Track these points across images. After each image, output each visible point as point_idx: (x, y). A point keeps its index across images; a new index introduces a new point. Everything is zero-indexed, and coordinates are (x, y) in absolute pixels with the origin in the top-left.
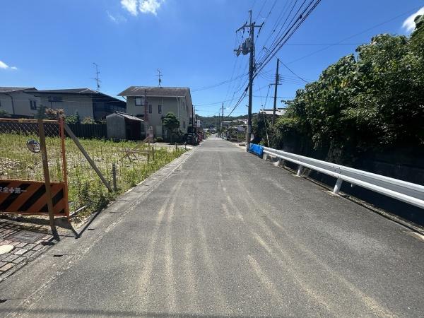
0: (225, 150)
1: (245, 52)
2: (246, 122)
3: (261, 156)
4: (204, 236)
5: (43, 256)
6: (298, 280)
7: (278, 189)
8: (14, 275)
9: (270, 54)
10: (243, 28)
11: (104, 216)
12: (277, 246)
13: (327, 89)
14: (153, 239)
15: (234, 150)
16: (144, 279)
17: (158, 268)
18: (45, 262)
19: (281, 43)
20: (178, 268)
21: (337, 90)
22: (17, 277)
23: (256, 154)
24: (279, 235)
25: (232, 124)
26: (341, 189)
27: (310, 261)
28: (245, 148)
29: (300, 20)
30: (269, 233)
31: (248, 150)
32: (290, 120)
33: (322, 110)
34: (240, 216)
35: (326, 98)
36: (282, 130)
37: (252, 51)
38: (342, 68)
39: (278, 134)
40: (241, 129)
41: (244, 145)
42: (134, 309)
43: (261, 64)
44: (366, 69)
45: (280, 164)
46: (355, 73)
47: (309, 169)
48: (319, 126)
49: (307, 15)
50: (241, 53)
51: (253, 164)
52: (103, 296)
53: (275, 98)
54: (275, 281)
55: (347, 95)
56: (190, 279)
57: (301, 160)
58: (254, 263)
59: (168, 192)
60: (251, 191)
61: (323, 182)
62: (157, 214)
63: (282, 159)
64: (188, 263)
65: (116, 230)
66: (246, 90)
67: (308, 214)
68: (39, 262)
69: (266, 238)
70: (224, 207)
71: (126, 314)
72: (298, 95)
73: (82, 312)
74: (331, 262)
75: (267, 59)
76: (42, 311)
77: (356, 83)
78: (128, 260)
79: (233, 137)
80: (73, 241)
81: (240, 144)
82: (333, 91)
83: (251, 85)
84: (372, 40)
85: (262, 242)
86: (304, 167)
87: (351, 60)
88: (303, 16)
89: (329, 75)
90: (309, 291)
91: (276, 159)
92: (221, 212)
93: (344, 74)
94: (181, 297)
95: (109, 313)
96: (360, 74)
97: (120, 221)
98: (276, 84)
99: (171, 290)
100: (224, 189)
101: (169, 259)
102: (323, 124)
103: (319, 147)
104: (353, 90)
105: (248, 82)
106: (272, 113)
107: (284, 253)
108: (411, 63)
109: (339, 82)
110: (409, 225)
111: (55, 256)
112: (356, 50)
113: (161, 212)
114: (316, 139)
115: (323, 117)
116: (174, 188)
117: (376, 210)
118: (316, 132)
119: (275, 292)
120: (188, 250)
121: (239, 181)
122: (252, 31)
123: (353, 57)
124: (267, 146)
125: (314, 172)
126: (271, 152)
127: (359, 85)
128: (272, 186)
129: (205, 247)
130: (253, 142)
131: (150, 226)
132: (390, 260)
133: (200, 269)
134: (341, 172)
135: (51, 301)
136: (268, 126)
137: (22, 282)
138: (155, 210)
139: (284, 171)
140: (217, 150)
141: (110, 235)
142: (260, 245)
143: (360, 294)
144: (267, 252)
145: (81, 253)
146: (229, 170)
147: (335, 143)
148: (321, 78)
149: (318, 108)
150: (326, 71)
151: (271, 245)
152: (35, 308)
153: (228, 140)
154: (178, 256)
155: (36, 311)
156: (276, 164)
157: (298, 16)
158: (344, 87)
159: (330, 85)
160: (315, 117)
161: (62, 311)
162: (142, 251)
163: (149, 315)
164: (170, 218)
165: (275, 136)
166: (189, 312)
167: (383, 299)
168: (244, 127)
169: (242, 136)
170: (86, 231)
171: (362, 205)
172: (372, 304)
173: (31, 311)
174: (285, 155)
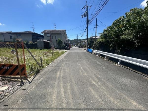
0: (79, 51)
1: (85, 16)
2: (86, 41)
3: (92, 53)
4: (74, 81)
5: (19, 90)
6: (108, 95)
7: (98, 64)
8: (9, 97)
9: (94, 17)
10: (84, 8)
11: (38, 76)
12: (100, 84)
13: (115, 28)
14: (56, 83)
15: (82, 51)
16: (54, 97)
17: (59, 93)
18: (20, 92)
19: (98, 13)
20: (66, 93)
22: (10, 97)
23: (90, 52)
24: (100, 80)
25: (81, 42)
26: (120, 64)
27: (111, 89)
28: (86, 50)
29: (104, 4)
30: (96, 79)
31: (87, 51)
32: (102, 40)
33: (113, 36)
34: (86, 74)
35: (114, 32)
36: (99, 44)
37: (87, 16)
38: (120, 21)
39: (98, 45)
40: (84, 44)
41: (86, 49)
42: (52, 107)
43: (91, 20)
44: (128, 21)
46: (124, 22)
47: (109, 57)
48: (112, 41)
50: (84, 17)
51: (89, 56)
52: (41, 103)
53: (96, 32)
54: (99, 96)
55: (122, 30)
56: (70, 96)
57: (106, 54)
58: (92, 90)
59: (60, 66)
60: (89, 65)
61: (114, 61)
62: (57, 74)
63: (99, 54)
64: (69, 91)
65: (43, 80)
66: (86, 30)
67: (109, 72)
68: (17, 92)
69: (95, 81)
70: (80, 71)
71: (49, 109)
72: (104, 31)
73: (34, 109)
74: (119, 89)
75: (93, 18)
76: (20, 109)
78: (48, 90)
79: (81, 46)
80: (29, 84)
81: (84, 49)
82: (117, 29)
83: (87, 28)
84: (131, 10)
86: (107, 56)
87: (123, 18)
88: (106, 3)
89: (115, 24)
90: (112, 99)
91: (97, 54)
92: (79, 73)
93: (121, 23)
94: (68, 102)
95: (43, 109)
96: (126, 23)
97: (44, 77)
98: (96, 27)
99: (64, 100)
100: (80, 65)
101: (62, 90)
102: (114, 41)
103: (112, 49)
104: (124, 28)
105: (86, 27)
106: (95, 37)
107: (102, 86)
108: (145, 18)
109: (119, 26)
110: (145, 75)
111: (23, 90)
112: (125, 14)
113: (58, 74)
114: (111, 46)
115: (113, 38)
116: (62, 65)
117: (133, 70)
118: (111, 44)
119: (100, 100)
120: (69, 86)
121: (85, 62)
122: (87, 9)
123: (124, 17)
124: (94, 49)
125: (110, 58)
126: (95, 51)
127: (126, 27)
128: (96, 63)
129: (74, 85)
130: (89, 48)
131: (55, 78)
132: (139, 87)
133: (73, 93)
134: (120, 57)
135: (23, 105)
136: (94, 42)
137: (12, 99)
138: (56, 73)
139: (100, 58)
140: (76, 51)
141: (41, 82)
142: (94, 84)
143: (129, 99)
144: (96, 86)
145: (32, 88)
146: (81, 58)
147: (118, 47)
148: (112, 25)
149: (112, 35)
150: (114, 22)
151: (97, 84)
152: (18, 108)
153: (80, 48)
154: (65, 88)
155: (18, 109)
156: (97, 55)
157: (104, 3)
158: (121, 27)
159: (116, 27)
160: (110, 38)
161: (27, 108)
162: (53, 87)
163: (57, 109)
164: (61, 75)
165: (96, 46)
166: (71, 107)
167: (138, 101)
168: (85, 43)
169: (85, 46)
170: (33, 81)
171: (128, 69)
172: (134, 103)
173: (16, 109)
174: (100, 52)
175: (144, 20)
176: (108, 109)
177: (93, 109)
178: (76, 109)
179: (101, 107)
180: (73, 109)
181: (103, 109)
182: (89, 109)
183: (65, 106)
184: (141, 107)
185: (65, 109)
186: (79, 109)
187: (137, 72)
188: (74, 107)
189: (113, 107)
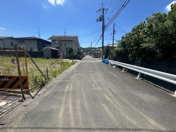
0: (93, 61)
1: (100, 21)
2: (101, 50)
3: (108, 64)
4: (85, 97)
5: (19, 106)
6: (123, 114)
7: (115, 77)
8: (8, 114)
9: (111, 21)
10: (99, 10)
11: (43, 89)
12: (115, 100)
13: (134, 36)
14: (64, 99)
15: (97, 61)
16: (61, 114)
17: (66, 110)
18: (20, 108)
19: (115, 17)
20: (74, 110)
21: (138, 36)
22: (9, 115)
23: (106, 63)
24: (115, 96)
25: (96, 51)
26: (140, 77)
27: (128, 106)
28: (101, 60)
29: (123, 7)
30: (111, 95)
31: (102, 61)
32: (119, 48)
33: (132, 44)
34: (99, 88)
35: (134, 39)
36: (116, 53)
37: (103, 20)
38: (140, 27)
39: (115, 55)
40: (99, 53)
41: (101, 59)
42: (57, 126)
43: (107, 25)
44: (150, 27)
45: (116, 67)
46: (146, 29)
48: (131, 51)
49: (126, 5)
50: (99, 21)
51: (104, 67)
52: (45, 121)
53: (113, 39)
54: (114, 114)
55: (143, 38)
56: (80, 114)
57: (124, 65)
58: (106, 107)
59: (70, 79)
60: (104, 78)
61: (133, 74)
62: (65, 88)
63: (116, 65)
64: (78, 108)
65: (49, 95)
66: (101, 36)
67: (127, 87)
68: (17, 108)
69: (110, 97)
70: (93, 85)
71: (54, 128)
72: (123, 38)
73: (36, 128)
74: (136, 106)
75: (110, 23)
76: (20, 128)
77: (146, 33)
78: (54, 107)
79: (96, 56)
80: (31, 100)
81: (99, 59)
83: (103, 34)
84: (153, 15)
85: (109, 99)
86: (125, 68)
87: (144, 23)
88: (124, 5)
89: (135, 30)
90: (127, 118)
91: (114, 65)
92: (92, 87)
93: (141, 29)
94: (76, 121)
95: (47, 128)
96: (148, 29)
97: (50, 91)
98: (114, 34)
99: (72, 118)
100: (93, 77)
101: (71, 106)
102: (133, 50)
103: (131, 60)
104: (145, 36)
105: (102, 33)
106: (112, 46)
107: (118, 103)
108: (168, 24)
109: (139, 33)
110: (168, 90)
111: (24, 106)
112: (146, 19)
113: (67, 87)
114: (130, 56)
115: (132, 47)
116: (72, 77)
117: (155, 85)
118: (130, 53)
120: (78, 102)
121: (99, 74)
122: (103, 12)
124: (110, 59)
125: (130, 70)
126: (112, 62)
128: (112, 76)
129: (85, 101)
130: (104, 58)
131: (63, 93)
132: (160, 105)
133: (83, 110)
134: (140, 70)
135: (23, 124)
136: (110, 51)
137: (11, 117)
138: (65, 87)
139: (117, 70)
140: (89, 61)
141: (46, 97)
142: (108, 100)
143: (148, 118)
144: (110, 102)
145: (35, 105)
146: (94, 70)
147: (138, 58)
148: (132, 31)
149: (131, 44)
150: (134, 28)
151: (112, 100)
153: (94, 57)
154: (74, 105)
155: (17, 128)
156: (114, 67)
157: (122, 5)
158: (142, 35)
159: (135, 34)
160: (129, 47)
161: (28, 128)
162: (60, 103)
163: (63, 128)
164: (71, 90)
165: (113, 55)
166: (79, 127)
167: (157, 120)
168: (101, 52)
169: (100, 55)
170: (36, 95)
171: (149, 83)
172: (152, 122)
173: (15, 128)
174: (118, 63)
175: (167, 26)
176: (123, 129)
177: (105, 129)
178: (85, 129)
179: (114, 127)
180: (82, 129)
181: (117, 129)
182: (100, 129)
183: (73, 125)
184: (160, 127)
185: (73, 129)
186: (88, 129)
187: (159, 87)
188: (83, 127)
189: (128, 127)
